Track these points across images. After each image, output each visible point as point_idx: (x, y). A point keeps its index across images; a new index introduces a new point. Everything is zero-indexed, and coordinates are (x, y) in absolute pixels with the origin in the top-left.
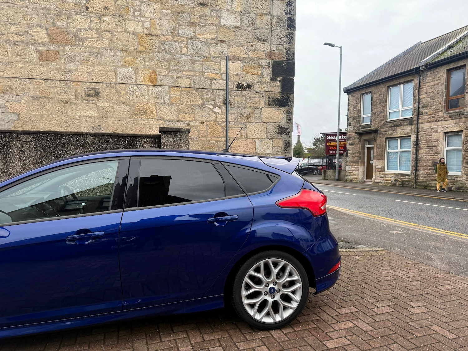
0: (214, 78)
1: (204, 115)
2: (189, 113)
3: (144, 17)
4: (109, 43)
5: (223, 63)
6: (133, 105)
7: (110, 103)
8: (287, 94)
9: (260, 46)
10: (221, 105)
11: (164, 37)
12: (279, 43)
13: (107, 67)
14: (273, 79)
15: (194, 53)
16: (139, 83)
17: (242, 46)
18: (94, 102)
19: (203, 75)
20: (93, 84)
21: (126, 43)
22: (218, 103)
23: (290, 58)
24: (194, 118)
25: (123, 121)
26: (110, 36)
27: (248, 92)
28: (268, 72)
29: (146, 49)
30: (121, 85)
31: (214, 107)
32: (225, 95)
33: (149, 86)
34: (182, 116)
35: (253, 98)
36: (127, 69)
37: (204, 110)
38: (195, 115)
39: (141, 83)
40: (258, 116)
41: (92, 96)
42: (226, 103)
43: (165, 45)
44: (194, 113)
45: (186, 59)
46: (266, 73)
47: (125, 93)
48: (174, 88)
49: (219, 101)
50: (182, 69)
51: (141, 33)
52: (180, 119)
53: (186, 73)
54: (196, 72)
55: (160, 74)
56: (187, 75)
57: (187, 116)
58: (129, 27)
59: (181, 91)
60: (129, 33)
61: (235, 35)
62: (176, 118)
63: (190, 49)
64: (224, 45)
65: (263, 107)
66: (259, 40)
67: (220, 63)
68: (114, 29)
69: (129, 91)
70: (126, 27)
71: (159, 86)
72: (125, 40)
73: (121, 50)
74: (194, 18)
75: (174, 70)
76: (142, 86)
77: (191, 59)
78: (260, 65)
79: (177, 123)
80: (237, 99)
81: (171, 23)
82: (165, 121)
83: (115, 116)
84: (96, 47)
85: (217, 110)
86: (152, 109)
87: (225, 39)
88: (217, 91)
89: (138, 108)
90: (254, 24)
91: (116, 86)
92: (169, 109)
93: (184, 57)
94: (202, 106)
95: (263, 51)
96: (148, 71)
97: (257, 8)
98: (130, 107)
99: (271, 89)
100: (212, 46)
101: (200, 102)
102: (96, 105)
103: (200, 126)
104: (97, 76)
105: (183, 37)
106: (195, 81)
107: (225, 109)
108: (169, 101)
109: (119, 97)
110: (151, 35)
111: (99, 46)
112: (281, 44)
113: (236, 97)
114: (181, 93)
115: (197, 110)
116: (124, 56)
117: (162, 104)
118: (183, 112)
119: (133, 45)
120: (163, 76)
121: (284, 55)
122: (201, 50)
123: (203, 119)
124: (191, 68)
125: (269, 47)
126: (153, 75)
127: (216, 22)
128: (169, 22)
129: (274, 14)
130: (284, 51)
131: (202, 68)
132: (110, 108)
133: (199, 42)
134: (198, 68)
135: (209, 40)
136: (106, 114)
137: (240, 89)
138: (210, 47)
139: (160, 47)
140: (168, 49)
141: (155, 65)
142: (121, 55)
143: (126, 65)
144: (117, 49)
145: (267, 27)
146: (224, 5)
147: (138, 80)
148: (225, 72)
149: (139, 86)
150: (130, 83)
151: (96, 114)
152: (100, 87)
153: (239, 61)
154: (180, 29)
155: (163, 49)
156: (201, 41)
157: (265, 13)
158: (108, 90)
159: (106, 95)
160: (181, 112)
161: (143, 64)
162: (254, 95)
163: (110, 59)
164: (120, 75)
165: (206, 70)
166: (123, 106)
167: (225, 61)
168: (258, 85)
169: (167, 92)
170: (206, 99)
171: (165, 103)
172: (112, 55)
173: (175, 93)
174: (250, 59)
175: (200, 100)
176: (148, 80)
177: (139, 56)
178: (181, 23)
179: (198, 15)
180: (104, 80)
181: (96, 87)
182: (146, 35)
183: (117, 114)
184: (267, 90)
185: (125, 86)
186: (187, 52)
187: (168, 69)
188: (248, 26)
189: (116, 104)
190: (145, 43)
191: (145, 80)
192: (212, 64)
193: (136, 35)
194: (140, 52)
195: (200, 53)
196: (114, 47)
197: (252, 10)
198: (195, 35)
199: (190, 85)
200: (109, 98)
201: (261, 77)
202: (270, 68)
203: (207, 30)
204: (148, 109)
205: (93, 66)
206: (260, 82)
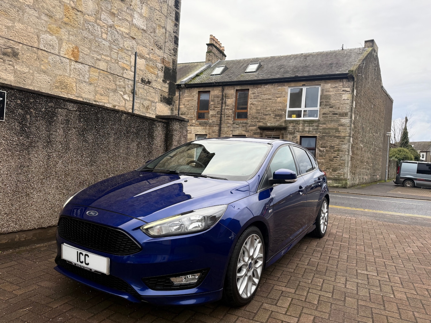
0: (125, 68)
1: (116, 100)
2: (104, 95)
5: (133, 57)
6: (55, 77)
7: (30, 69)
8: (172, 95)
9: (157, 51)
10: (129, 94)
11: (88, 16)
13: (29, 27)
14: (164, 81)
15: (112, 41)
16: (62, 55)
17: (146, 47)
18: (11, 63)
19: (118, 63)
20: (12, 42)
21: (52, 9)
22: (127, 91)
23: (175, 68)
24: (108, 100)
27: (148, 87)
28: (161, 74)
29: (71, 21)
30: (43, 52)
31: (124, 94)
32: (133, 85)
33: (71, 61)
34: (98, 97)
35: (151, 93)
36: (51, 37)
37: (116, 95)
38: (109, 98)
39: (64, 56)
40: (154, 109)
41: (9, 56)
42: (133, 92)
43: (89, 25)
44: (109, 97)
45: (105, 44)
47: (47, 62)
48: (93, 69)
49: (129, 89)
50: (101, 52)
51: (68, 4)
52: (97, 99)
53: (105, 58)
54: (112, 58)
55: (82, 51)
56: (105, 59)
57: (102, 98)
59: (99, 73)
61: (142, 36)
62: (93, 98)
63: (109, 36)
64: (134, 41)
65: (157, 102)
66: (158, 47)
67: (130, 56)
69: (51, 61)
71: (80, 64)
72: (51, 5)
73: (46, 15)
74: (114, 9)
75: (94, 51)
76: (64, 59)
77: (110, 45)
78: (157, 67)
80: (141, 91)
81: (95, 5)
83: (34, 84)
85: (126, 97)
86: (72, 85)
87: (135, 37)
88: (127, 80)
89: (59, 81)
90: (155, 32)
91: (37, 51)
92: (87, 87)
93: (104, 42)
94: (115, 91)
95: (159, 56)
96: (72, 45)
97: (158, 19)
98: (51, 79)
99: (162, 88)
100: (126, 39)
101: (114, 87)
102: (14, 67)
104: (17, 35)
105: (104, 23)
106: (111, 66)
107: (132, 97)
108: (88, 80)
109: (40, 65)
110: (77, 10)
112: (170, 54)
113: (140, 89)
114: (99, 75)
115: (111, 94)
116: (49, 22)
117: (81, 82)
118: (100, 93)
119: (59, 14)
120: (85, 54)
121: (171, 64)
122: (117, 40)
123: (115, 103)
124: (108, 54)
125: (163, 54)
126: (76, 50)
127: (129, 19)
128: (93, 3)
129: (167, 29)
130: (171, 61)
131: (117, 57)
132: (29, 74)
133: (116, 33)
134: (114, 56)
135: (124, 33)
136: (24, 80)
137: (143, 83)
138: (124, 40)
139: (84, 24)
140: (91, 30)
141: (78, 41)
142: (46, 20)
143: (50, 32)
144: (42, 12)
145: (163, 38)
146: (136, 7)
147: (61, 52)
148: (134, 66)
149: (62, 58)
150: (53, 53)
151: (12, 78)
152: (19, 48)
153: (144, 59)
154: (102, 14)
155: (86, 27)
156: (118, 31)
157: (162, 27)
158: (29, 54)
159: (26, 59)
160: (98, 93)
161: (67, 36)
162: (152, 91)
163: (34, 19)
164: (43, 41)
165: (120, 59)
166: (43, 75)
167: (134, 56)
168: (155, 83)
169: (87, 71)
170: (118, 86)
171: (85, 82)
172: (36, 17)
173: (94, 74)
174: (151, 60)
175: (114, 85)
176: (71, 54)
177: (64, 27)
178: (104, 9)
179: (117, 7)
180: (25, 41)
181: (14, 47)
182: (72, 8)
183: (36, 82)
184: (160, 89)
185: (47, 54)
186: (107, 38)
187: (90, 49)
188: (151, 32)
189: (37, 72)
190: (70, 16)
191: (68, 54)
192: (125, 56)
193: (62, 4)
194: (65, 23)
195: (116, 42)
196: (39, 8)
197: (154, 20)
198: (113, 25)
199: (107, 69)
200: (29, 62)
201: (157, 77)
202: (163, 72)
203: (123, 24)
204: (69, 83)
205: (13, 20)
206: (156, 81)
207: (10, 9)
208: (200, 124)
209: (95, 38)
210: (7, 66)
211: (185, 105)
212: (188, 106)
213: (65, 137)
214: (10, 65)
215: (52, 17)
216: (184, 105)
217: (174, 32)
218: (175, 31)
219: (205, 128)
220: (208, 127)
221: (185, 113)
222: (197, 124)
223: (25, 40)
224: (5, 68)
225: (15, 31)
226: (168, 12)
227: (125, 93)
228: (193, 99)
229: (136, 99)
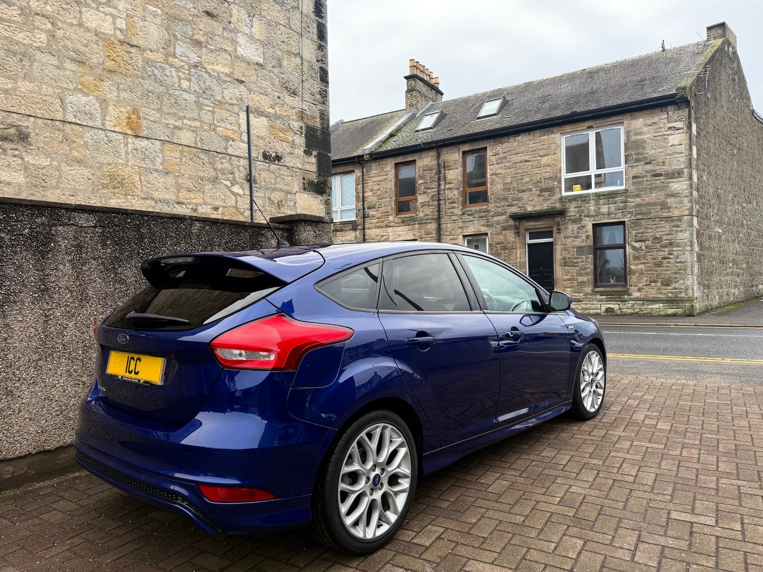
0: (230, 138)
1: (218, 197)
2: (195, 191)
3: (115, 8)
4: (48, 40)
5: (243, 115)
6: (99, 168)
7: (52, 159)
8: (324, 176)
9: (289, 99)
10: (242, 183)
11: (150, 53)
12: (311, 101)
13: (44, 86)
14: (307, 153)
15: (201, 92)
16: (109, 128)
17: (267, 95)
18: (16, 153)
19: (214, 130)
20: (15, 115)
21: (82, 49)
22: (237, 179)
23: (325, 126)
24: (203, 199)
25: (79, 197)
26: (49, 26)
27: (277, 166)
28: (300, 140)
29: (120, 67)
30: (74, 126)
31: (233, 185)
32: (248, 167)
33: (127, 136)
34: (183, 195)
35: (284, 177)
36: (85, 98)
37: (218, 187)
38: (204, 194)
39: (113, 129)
40: (291, 205)
41: (12, 141)
42: (250, 179)
43: (154, 68)
44: (203, 192)
45: (188, 98)
46: (298, 142)
47: (82, 143)
48: (170, 146)
49: (240, 175)
50: (182, 114)
51: (112, 35)
52: (181, 200)
53: (189, 123)
54: (204, 123)
55: (146, 117)
56: (190, 126)
57: (192, 195)
58: (88, 19)
59: (182, 152)
60: (88, 30)
61: (258, 76)
62: (174, 197)
63: (194, 84)
64: (242, 87)
65: (297, 192)
66: (288, 91)
67: (238, 114)
68: (57, 16)
69: (89, 141)
70: (81, 17)
71: (144, 139)
72: (80, 42)
73: (74, 60)
74: (198, 34)
75: (169, 114)
76: (114, 134)
77: (197, 100)
78: (290, 128)
79: (177, 206)
80: (264, 175)
81: (162, 32)
82: (156, 202)
83: (62, 186)
84: (21, 42)
85: (236, 189)
86: (133, 179)
87: (243, 79)
88: (236, 158)
89: (108, 174)
90: (280, 66)
91: (63, 127)
92: (162, 180)
93: (185, 95)
94: (215, 180)
95: (294, 108)
96: (125, 108)
97: (284, 42)
98: (93, 172)
99: (305, 166)
100: (226, 85)
101: (212, 174)
102: (22, 159)
103: (213, 214)
104: (23, 102)
105: (183, 61)
106: (202, 137)
107: (248, 188)
108: (161, 167)
109: (71, 150)
110: (129, 44)
111: (25, 42)
112: (314, 102)
113: (262, 170)
114: (181, 155)
115: (207, 187)
116: (80, 73)
117: (150, 171)
118: (186, 188)
119: (96, 56)
120: (151, 121)
121: (318, 120)
122: (210, 88)
123: (217, 203)
124: (196, 115)
125: (300, 103)
126: (134, 116)
127: (230, 48)
128: (158, 28)
129: (304, 57)
130: (318, 115)
131: (212, 118)
132: (52, 168)
133: (207, 75)
134: (207, 118)
135: (222, 75)
136: (43, 180)
137: (267, 161)
138: (224, 86)
139: (144, 68)
140: (158, 76)
141: (137, 100)
142: (73, 69)
143: (84, 90)
144: (65, 57)
145: (297, 75)
146: (240, 25)
147: (107, 123)
148: (246, 131)
149: (109, 134)
150: (92, 125)
151: (22, 179)
152: (29, 124)
153: (264, 116)
154: (177, 46)
155: (150, 73)
156: (209, 73)
157: (294, 54)
158: (48, 134)
159: (44, 143)
160: (183, 188)
161: (115, 93)
162: (285, 173)
163: (51, 71)
164: (72, 107)
165: (218, 122)
166: (78, 168)
167: (245, 113)
168: (289, 158)
169: (158, 151)
170: (220, 170)
171: (156, 171)
172: (55, 66)
173: (172, 154)
174: (278, 117)
175: (212, 170)
176: (125, 124)
177: (108, 78)
178: (179, 36)
179: (204, 29)
180: (38, 111)
181: (20, 123)
182: (120, 41)
183: (66, 181)
184: (300, 167)
185: (81, 129)
186: (190, 87)
187: (159, 110)
188: (273, 67)
189: (66, 163)
190: (118, 56)
191: (120, 124)
192: (227, 115)
193: (100, 38)
194: (110, 71)
195: (209, 92)
196: (59, 50)
197: (277, 44)
198: (200, 63)
199: (196, 143)
200: (49, 148)
201: (292, 147)
202: (303, 135)
203: (219, 58)
204: (126, 177)
205: (13, 78)
206: (292, 154)
207: (6, 58)
208: (402, 222)
209: (168, 91)
210: (11, 159)
211: (374, 191)
212: (379, 192)
213: (78, 277)
214: (15, 156)
215: (83, 63)
216: (372, 190)
217: (318, 61)
218: (320, 58)
219: (413, 227)
220: (417, 226)
221: (375, 205)
222: (398, 223)
223: (40, 110)
224: (7, 163)
225: (20, 96)
226: (304, 25)
227: (234, 182)
228: (386, 179)
229: (257, 191)
